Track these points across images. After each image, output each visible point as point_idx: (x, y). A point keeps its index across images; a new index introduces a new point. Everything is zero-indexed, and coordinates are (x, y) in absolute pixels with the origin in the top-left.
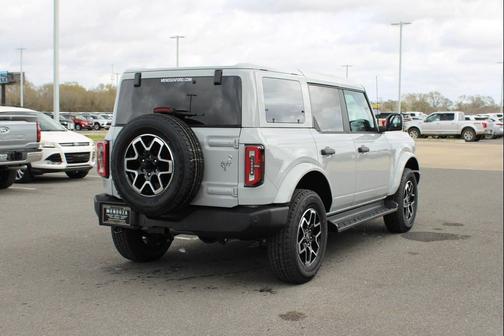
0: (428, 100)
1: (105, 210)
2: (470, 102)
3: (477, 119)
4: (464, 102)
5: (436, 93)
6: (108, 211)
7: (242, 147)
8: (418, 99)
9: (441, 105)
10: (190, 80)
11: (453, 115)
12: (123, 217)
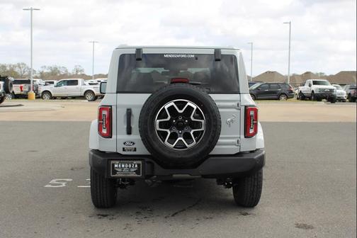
0: (17, 70)
1: (113, 165)
2: (49, 71)
3: (90, 84)
4: (45, 71)
5: (23, 64)
6: (116, 166)
7: (243, 108)
8: (8, 68)
9: (26, 73)
10: (193, 56)
11: (77, 81)
12: (133, 170)
